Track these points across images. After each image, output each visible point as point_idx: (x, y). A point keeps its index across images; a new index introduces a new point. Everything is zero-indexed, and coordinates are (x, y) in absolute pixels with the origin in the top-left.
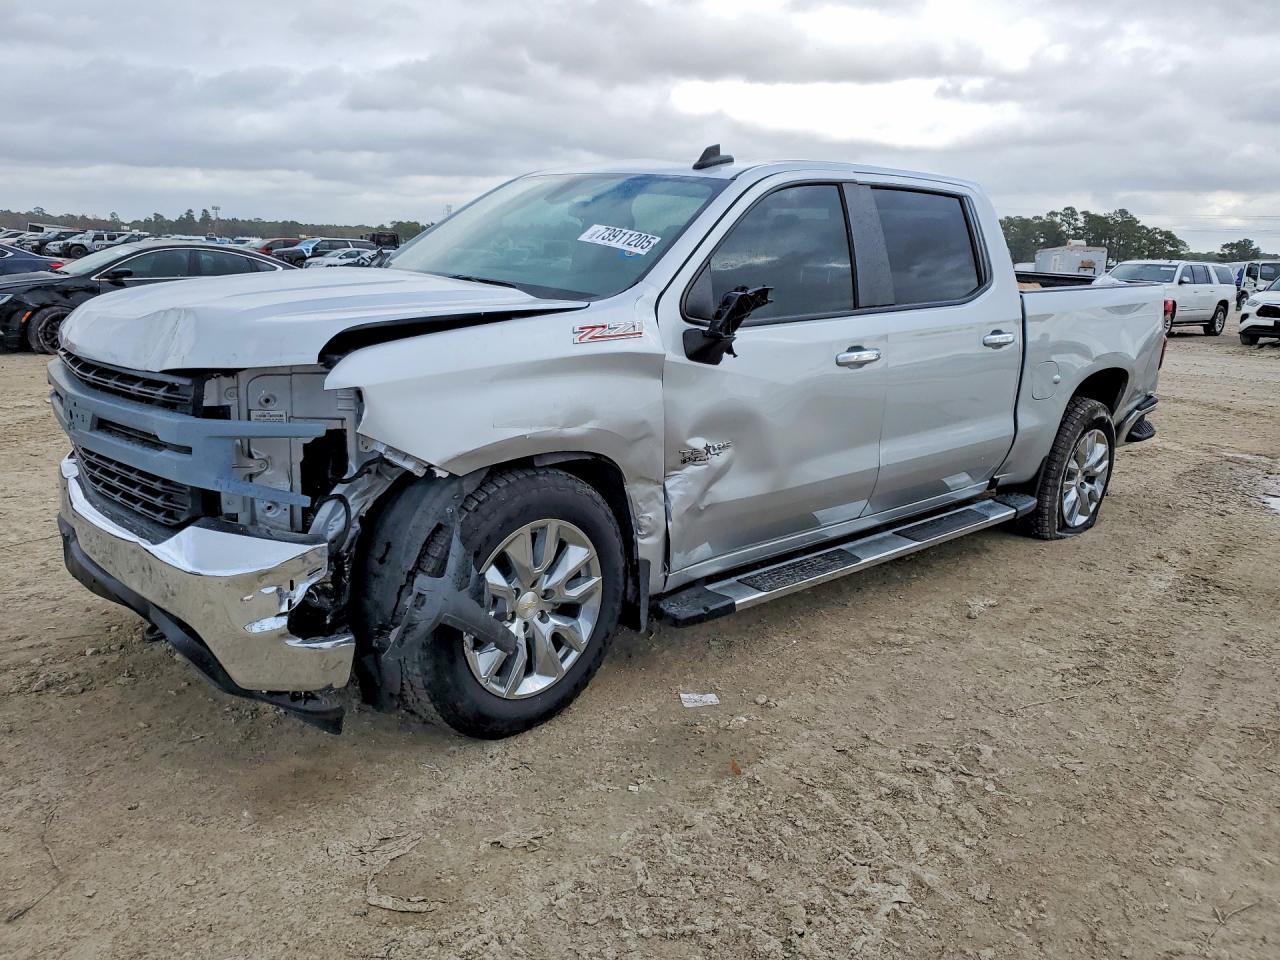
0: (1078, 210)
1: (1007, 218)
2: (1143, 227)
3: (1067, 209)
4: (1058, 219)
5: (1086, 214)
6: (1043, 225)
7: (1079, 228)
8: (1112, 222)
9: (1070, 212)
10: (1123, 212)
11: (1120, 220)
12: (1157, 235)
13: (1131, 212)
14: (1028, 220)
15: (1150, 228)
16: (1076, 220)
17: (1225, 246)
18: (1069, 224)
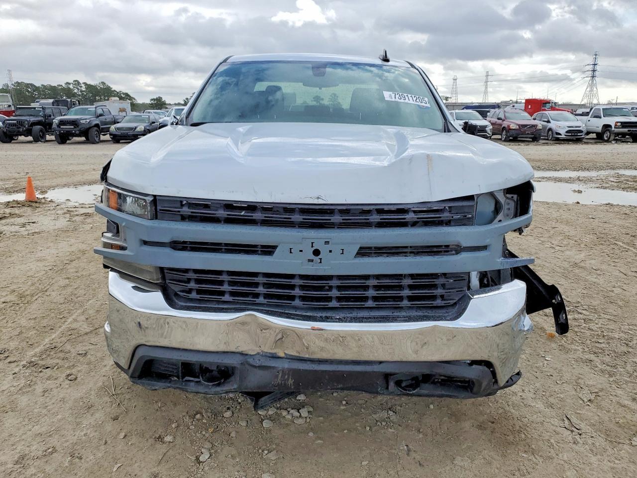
0: (81, 82)
1: (42, 85)
2: (115, 91)
3: (74, 81)
4: (71, 86)
5: (85, 83)
6: (63, 89)
7: (84, 91)
8: (99, 88)
9: (77, 83)
10: (103, 83)
11: (102, 87)
12: (122, 95)
13: (108, 83)
14: (55, 87)
15: (118, 91)
16: (81, 87)
17: (152, 100)
18: (78, 89)
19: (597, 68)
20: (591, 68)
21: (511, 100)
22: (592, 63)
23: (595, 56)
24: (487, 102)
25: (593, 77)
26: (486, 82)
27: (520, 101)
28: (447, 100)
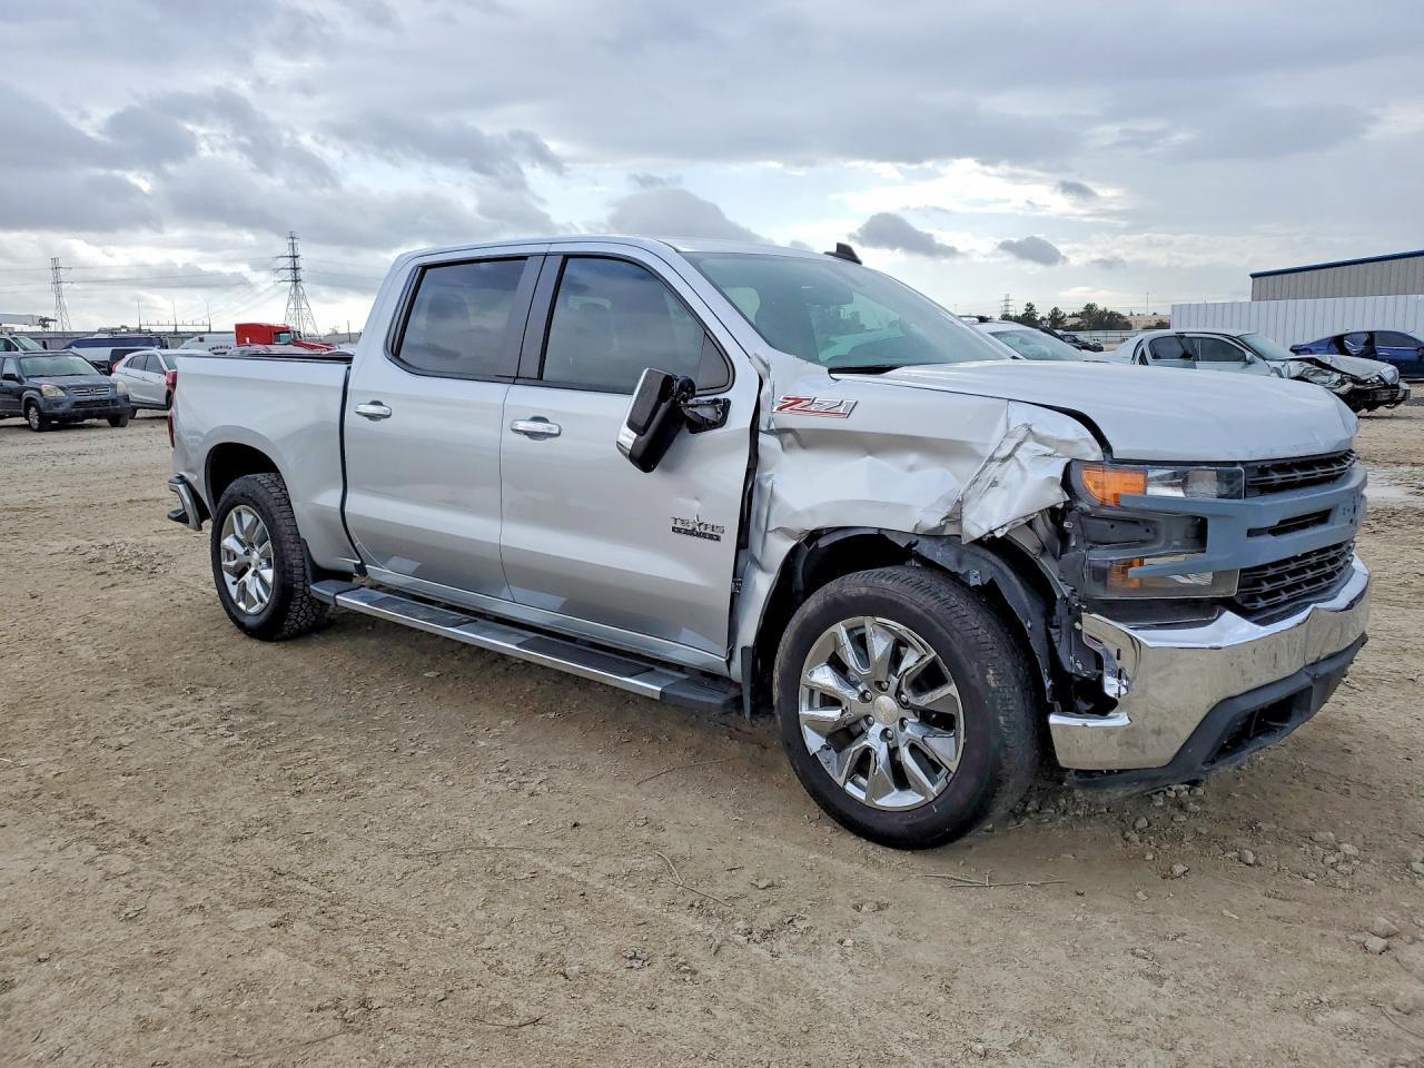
19: (301, 263)
20: (287, 262)
21: (122, 327)
22: (288, 254)
23: (290, 241)
24: (67, 330)
25: (296, 281)
26: (58, 282)
27: (147, 328)
28: (44, 326)
